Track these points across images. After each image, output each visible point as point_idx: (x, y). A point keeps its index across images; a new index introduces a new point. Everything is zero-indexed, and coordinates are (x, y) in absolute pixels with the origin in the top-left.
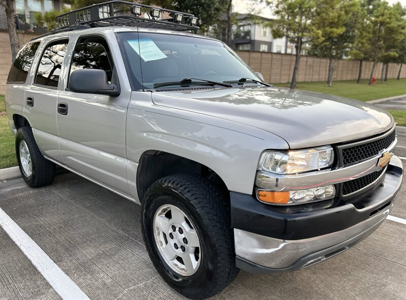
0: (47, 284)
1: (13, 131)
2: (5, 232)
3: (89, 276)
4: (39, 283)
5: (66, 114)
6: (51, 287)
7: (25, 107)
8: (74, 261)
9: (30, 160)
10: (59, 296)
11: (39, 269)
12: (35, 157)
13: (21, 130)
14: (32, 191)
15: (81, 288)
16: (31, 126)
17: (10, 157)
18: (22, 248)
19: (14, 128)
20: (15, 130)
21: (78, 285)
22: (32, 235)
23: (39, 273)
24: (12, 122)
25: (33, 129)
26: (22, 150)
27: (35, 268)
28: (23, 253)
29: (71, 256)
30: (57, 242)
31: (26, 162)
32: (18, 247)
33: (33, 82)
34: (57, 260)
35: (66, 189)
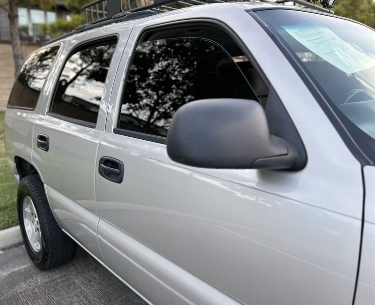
1: (15, 178)
5: (120, 181)
7: (34, 150)
9: (39, 227)
12: (47, 230)
13: (26, 181)
14: (41, 279)
16: (43, 181)
17: (9, 209)
19: (16, 174)
20: (18, 177)
24: (13, 164)
25: (45, 185)
26: (27, 210)
31: (32, 227)
33: (47, 110)
35: (92, 273)
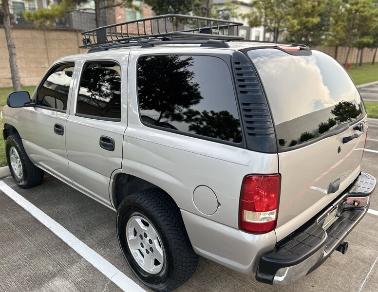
0: (79, 255)
2: (35, 218)
3: (108, 249)
4: (72, 254)
6: (82, 257)
8: (95, 239)
10: (89, 263)
11: (69, 244)
15: (104, 258)
18: (52, 230)
21: (102, 255)
22: (57, 220)
23: (70, 248)
27: (66, 244)
28: (54, 234)
29: (91, 235)
30: (78, 225)
32: (48, 229)
34: (82, 238)
